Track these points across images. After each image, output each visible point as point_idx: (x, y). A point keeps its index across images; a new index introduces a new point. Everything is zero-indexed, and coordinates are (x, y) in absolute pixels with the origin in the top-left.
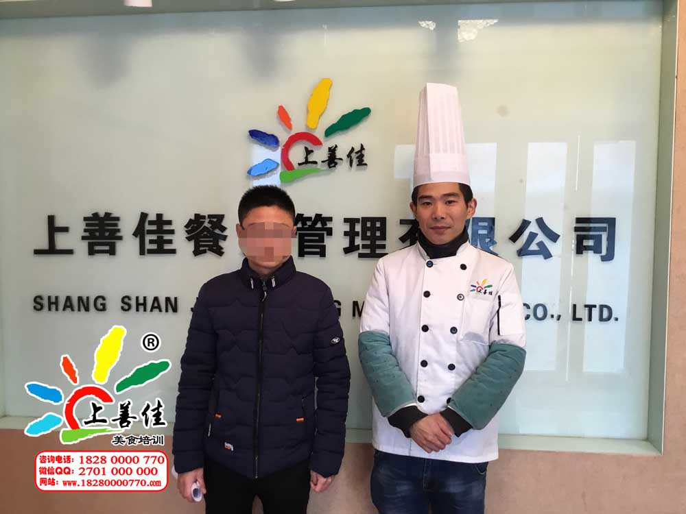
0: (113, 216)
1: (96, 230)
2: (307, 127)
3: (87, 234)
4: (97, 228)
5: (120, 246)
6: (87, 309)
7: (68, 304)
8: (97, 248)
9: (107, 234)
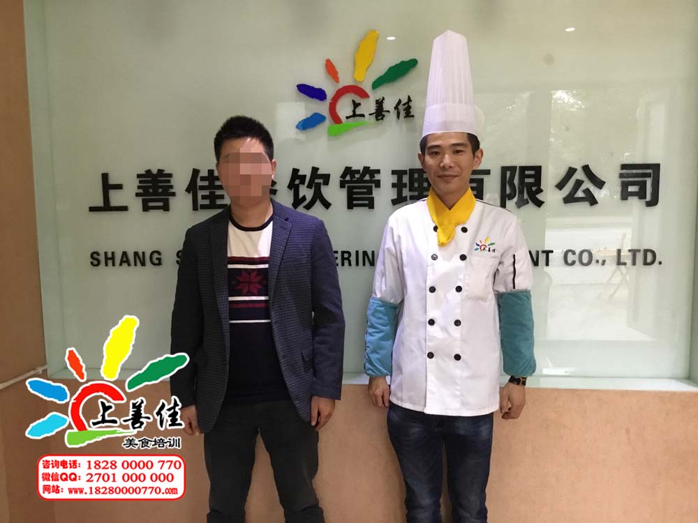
0: (165, 172)
1: (150, 187)
2: (354, 80)
3: (141, 191)
4: (151, 184)
5: (173, 202)
6: (143, 264)
7: (125, 259)
8: (151, 204)
9: (160, 190)
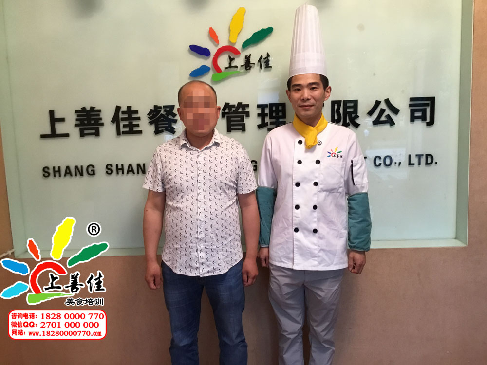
0: (96, 109)
1: (85, 119)
2: (230, 42)
3: (78, 122)
5: (102, 130)
6: (82, 174)
7: (68, 171)
8: (86, 132)
9: (92, 122)
